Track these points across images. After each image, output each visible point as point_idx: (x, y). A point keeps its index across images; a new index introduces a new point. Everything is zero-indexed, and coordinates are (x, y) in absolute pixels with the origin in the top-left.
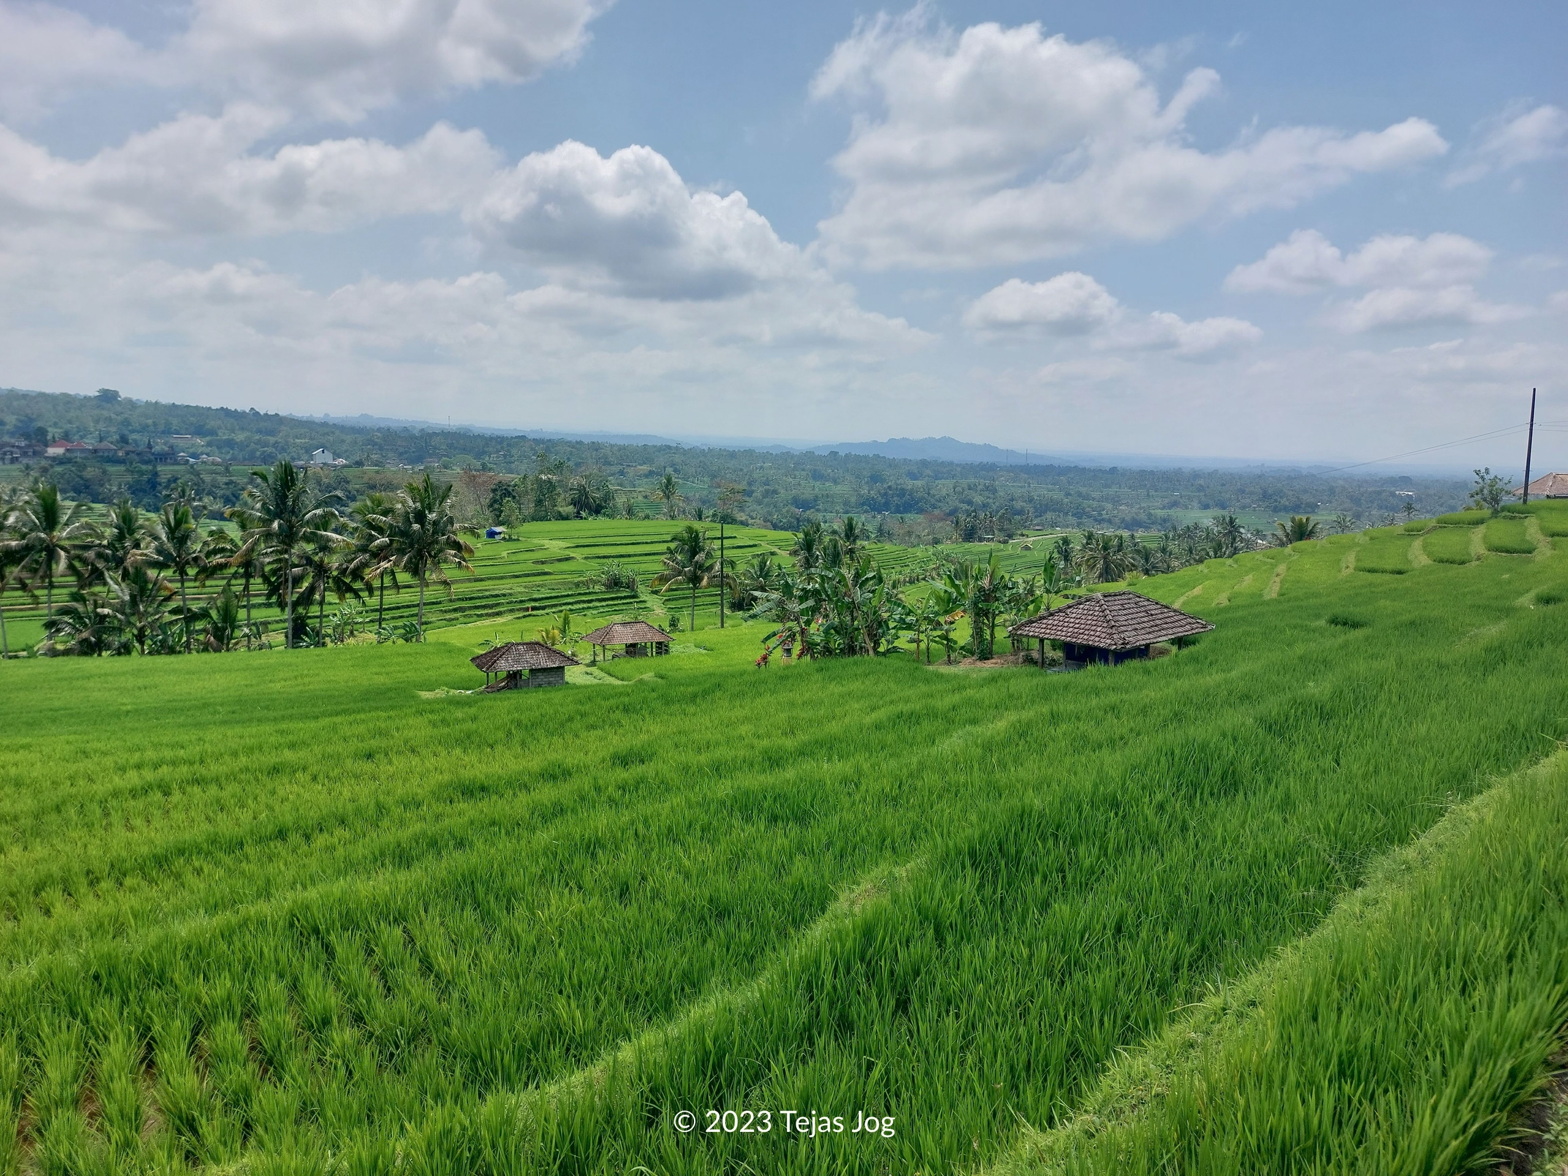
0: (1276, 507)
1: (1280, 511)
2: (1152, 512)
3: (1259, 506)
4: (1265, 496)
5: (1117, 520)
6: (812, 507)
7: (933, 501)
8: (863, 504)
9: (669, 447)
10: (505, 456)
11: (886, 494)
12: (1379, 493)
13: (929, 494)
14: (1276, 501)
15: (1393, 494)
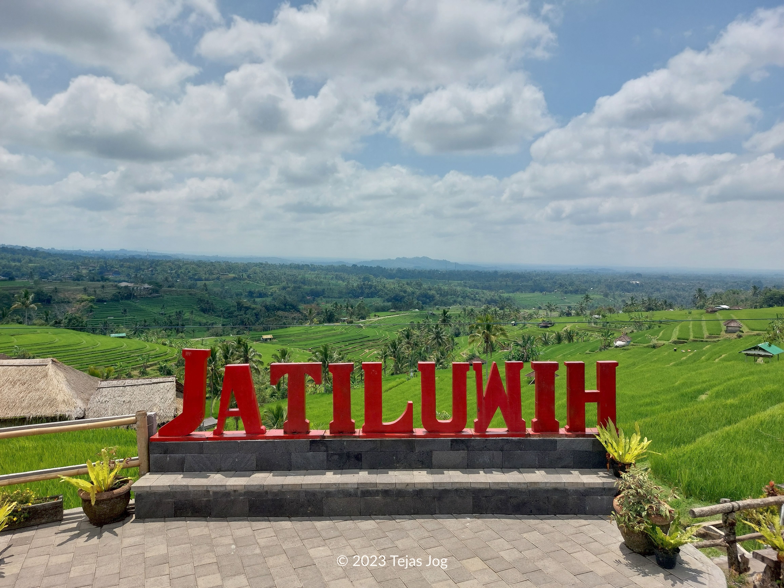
0: (566, 291)
1: (568, 293)
2: (502, 295)
3: (558, 291)
4: (561, 285)
5: (483, 300)
6: (321, 295)
7: (386, 291)
8: (349, 293)
9: (262, 264)
10: (152, 271)
11: (362, 287)
12: (622, 283)
13: (384, 287)
14: (566, 288)
15: (629, 283)
